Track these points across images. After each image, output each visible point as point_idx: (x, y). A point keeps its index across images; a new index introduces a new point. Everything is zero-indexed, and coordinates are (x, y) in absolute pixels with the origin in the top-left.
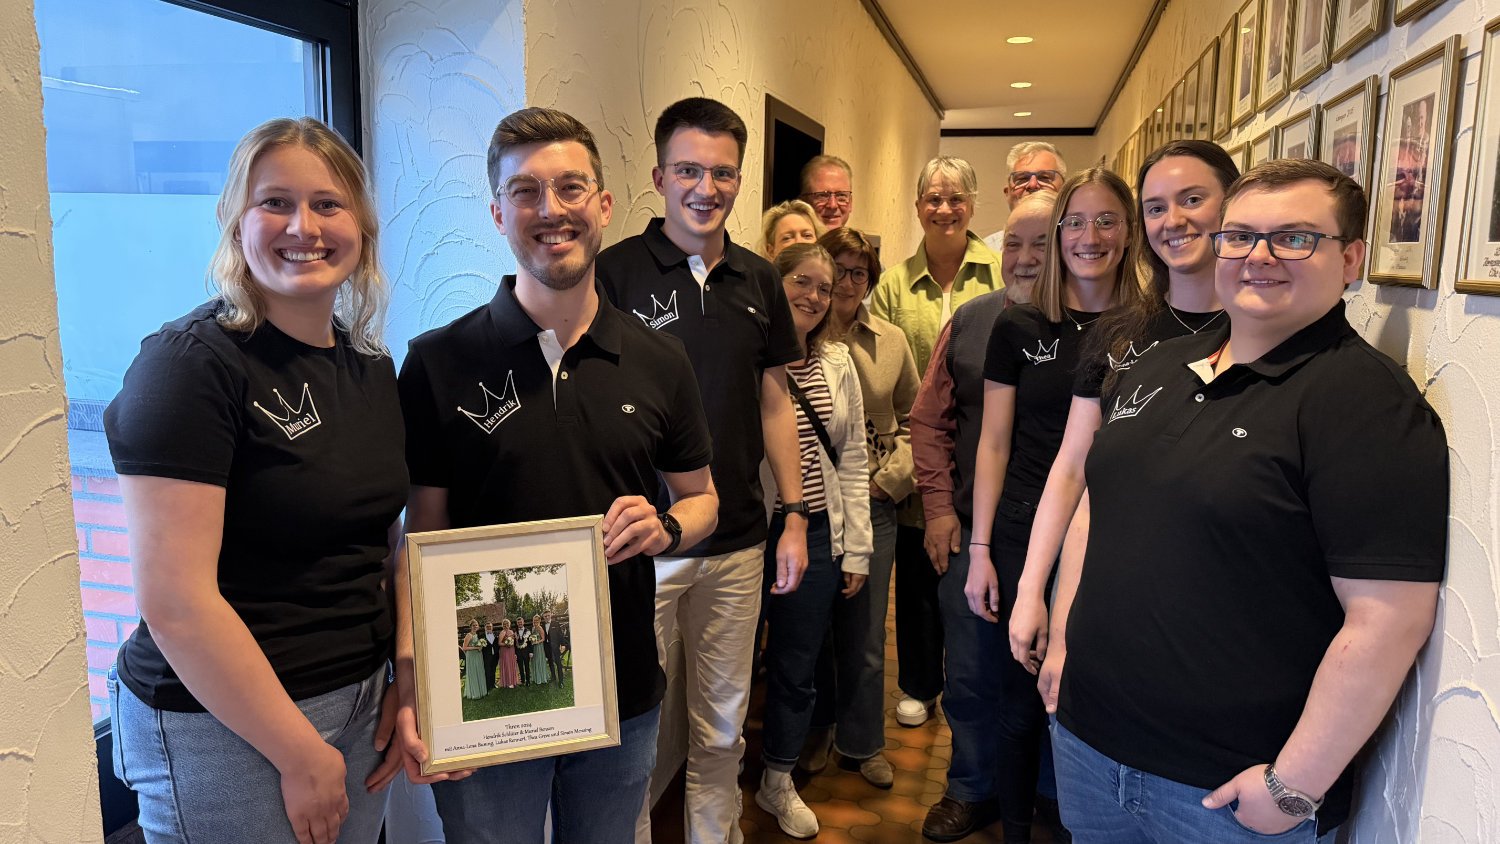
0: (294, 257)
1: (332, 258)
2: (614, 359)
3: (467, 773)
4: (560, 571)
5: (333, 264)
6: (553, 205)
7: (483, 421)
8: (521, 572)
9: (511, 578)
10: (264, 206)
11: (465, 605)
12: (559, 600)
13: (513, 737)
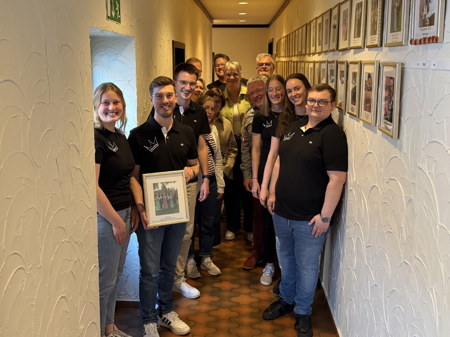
0: (110, 114)
1: (117, 114)
2: (178, 133)
3: (158, 227)
4: (175, 183)
5: (118, 115)
6: (166, 100)
7: (150, 149)
8: (167, 183)
9: (165, 184)
10: (104, 104)
11: (155, 190)
12: (176, 189)
13: (167, 219)
